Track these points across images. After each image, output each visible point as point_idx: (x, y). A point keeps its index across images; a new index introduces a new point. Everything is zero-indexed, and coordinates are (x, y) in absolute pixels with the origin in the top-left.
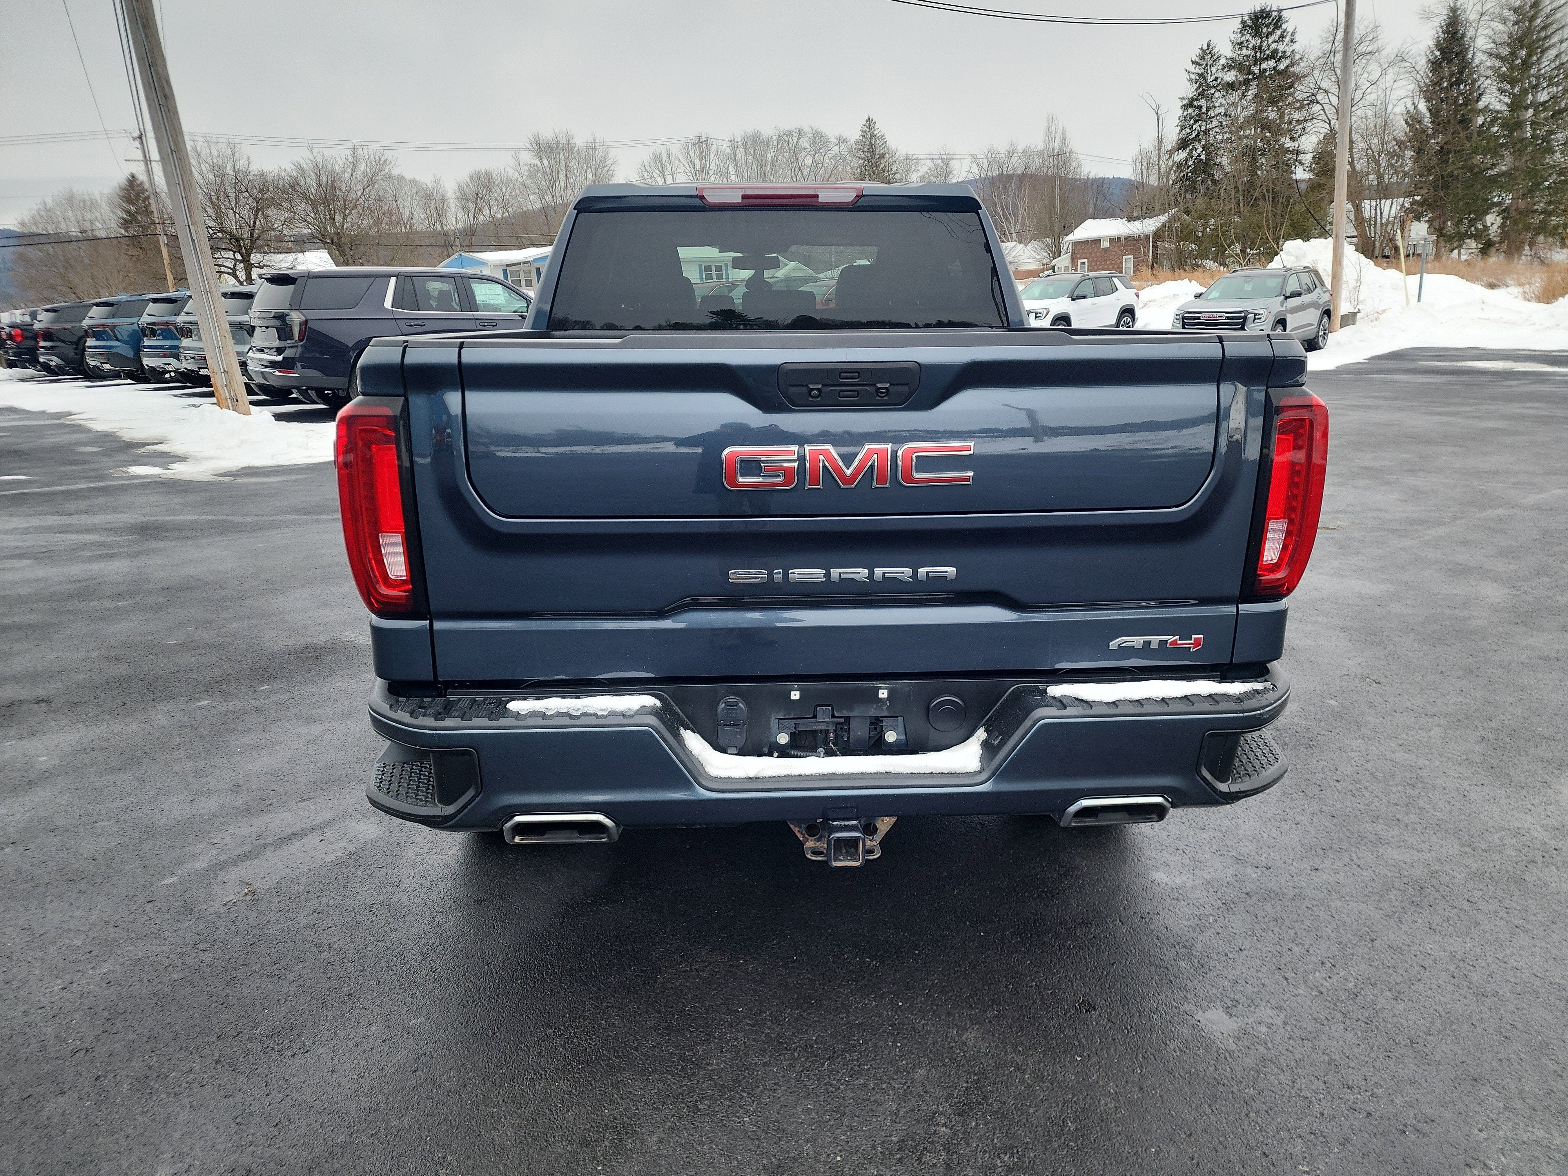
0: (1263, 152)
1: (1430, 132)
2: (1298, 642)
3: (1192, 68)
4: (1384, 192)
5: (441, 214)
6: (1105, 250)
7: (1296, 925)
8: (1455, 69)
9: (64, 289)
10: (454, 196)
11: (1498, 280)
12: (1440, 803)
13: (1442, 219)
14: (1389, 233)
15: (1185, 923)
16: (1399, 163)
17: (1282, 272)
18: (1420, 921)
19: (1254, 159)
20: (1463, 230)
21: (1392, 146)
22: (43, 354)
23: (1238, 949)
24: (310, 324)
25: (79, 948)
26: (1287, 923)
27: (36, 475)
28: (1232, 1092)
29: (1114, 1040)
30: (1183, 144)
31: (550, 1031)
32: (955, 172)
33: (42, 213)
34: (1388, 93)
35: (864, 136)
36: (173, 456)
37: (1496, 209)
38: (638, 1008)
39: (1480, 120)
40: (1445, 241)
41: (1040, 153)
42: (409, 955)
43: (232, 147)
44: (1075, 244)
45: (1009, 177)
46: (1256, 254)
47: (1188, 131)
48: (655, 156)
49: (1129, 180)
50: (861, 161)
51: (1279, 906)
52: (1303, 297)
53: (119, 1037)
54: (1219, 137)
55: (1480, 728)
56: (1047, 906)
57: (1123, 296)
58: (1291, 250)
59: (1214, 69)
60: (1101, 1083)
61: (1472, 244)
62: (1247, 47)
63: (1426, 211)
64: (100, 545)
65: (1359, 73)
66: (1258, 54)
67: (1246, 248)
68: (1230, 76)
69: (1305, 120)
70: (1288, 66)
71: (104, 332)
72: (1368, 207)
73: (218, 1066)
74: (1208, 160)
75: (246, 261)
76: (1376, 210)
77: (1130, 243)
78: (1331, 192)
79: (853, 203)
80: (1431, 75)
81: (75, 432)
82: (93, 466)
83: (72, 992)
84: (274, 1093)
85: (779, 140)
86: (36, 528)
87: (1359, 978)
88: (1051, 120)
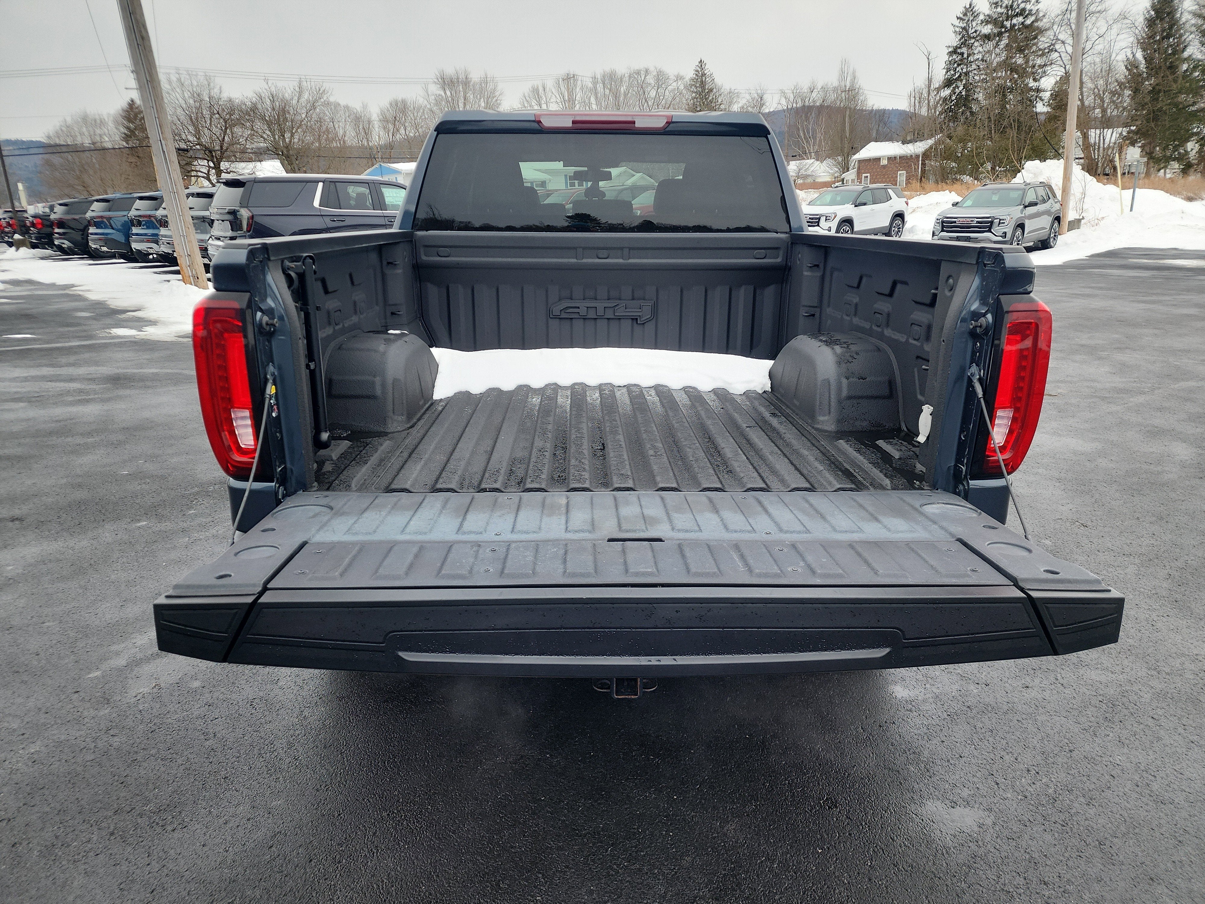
0: (1011, 90)
1: (1145, 75)
2: (1021, 490)
3: (957, 22)
4: (1106, 123)
5: (367, 133)
6: (884, 167)
7: (1008, 736)
8: (1166, 26)
9: (79, 188)
10: (377, 119)
11: (1195, 194)
12: (1132, 631)
13: (1152, 145)
14: (1110, 156)
15: (916, 731)
16: (1119, 100)
17: (1023, 186)
18: (1111, 735)
19: (1004, 96)
20: (1168, 154)
21: (1114, 86)
22: (57, 239)
23: (958, 756)
24: (255, 219)
25: (14, 730)
26: (1000, 734)
27: (38, 334)
28: (947, 885)
29: (850, 834)
30: (948, 83)
31: (385, 814)
32: (767, 104)
33: (64, 129)
34: (1112, 44)
35: (696, 75)
36: (147, 321)
37: (1195, 138)
38: (460, 795)
39: (1185, 67)
40: (1154, 163)
41: (835, 89)
42: (277, 744)
43: (208, 78)
44: (860, 161)
45: (810, 108)
46: (1003, 171)
47: (952, 72)
48: (533, 88)
49: (904, 112)
50: (694, 95)
51: (994, 718)
52: (1038, 206)
53: (36, 809)
54: (977, 78)
55: (1168, 567)
56: (803, 714)
57: (896, 204)
58: (1030, 169)
59: (974, 24)
60: (837, 874)
61: (1175, 165)
62: (1001, 6)
63: (1139, 138)
64: (81, 391)
65: (1089, 28)
66: (1010, 12)
67: (995, 166)
68: (987, 29)
69: (1045, 65)
70: (1033, 22)
71: (102, 222)
72: (1093, 135)
73: (112, 838)
74: (967, 96)
75: (217, 168)
76: (1100, 137)
77: (904, 161)
78: (1064, 123)
79: (664, 128)
80: (1147, 30)
81: (76, 300)
82: (84, 328)
83: (4, 769)
84: (154, 863)
85: (630, 77)
86: (33, 377)
87: (1059, 785)
88: (844, 62)
